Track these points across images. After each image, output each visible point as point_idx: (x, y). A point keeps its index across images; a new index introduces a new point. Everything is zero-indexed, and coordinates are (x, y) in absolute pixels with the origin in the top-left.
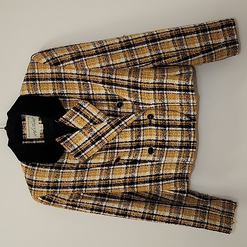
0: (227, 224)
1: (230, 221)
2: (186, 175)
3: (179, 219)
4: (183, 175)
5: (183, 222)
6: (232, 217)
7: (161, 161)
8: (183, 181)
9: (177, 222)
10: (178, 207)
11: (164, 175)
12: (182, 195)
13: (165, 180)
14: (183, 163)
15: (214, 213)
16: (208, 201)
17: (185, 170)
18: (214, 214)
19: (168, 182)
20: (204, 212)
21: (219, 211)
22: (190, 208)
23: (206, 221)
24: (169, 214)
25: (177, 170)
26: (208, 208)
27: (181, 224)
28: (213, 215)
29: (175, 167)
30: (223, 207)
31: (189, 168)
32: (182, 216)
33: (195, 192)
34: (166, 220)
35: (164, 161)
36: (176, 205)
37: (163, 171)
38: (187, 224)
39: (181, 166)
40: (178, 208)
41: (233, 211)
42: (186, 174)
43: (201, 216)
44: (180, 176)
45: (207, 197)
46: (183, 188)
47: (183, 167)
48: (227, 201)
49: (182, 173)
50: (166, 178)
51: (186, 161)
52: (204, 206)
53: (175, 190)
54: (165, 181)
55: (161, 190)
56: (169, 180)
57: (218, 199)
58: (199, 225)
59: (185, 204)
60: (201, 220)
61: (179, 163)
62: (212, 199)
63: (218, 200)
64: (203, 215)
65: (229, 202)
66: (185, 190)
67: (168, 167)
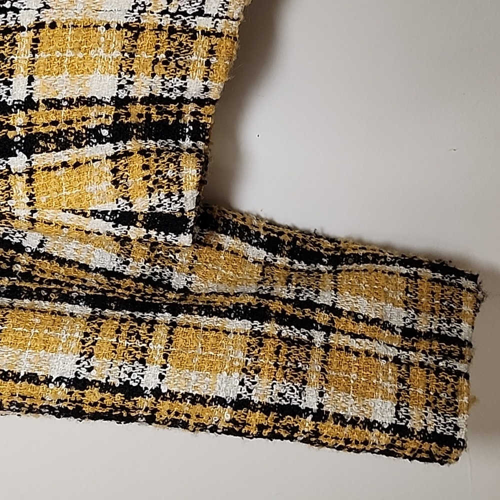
0: (435, 411)
1: (454, 395)
2: (193, 114)
3: (139, 391)
4: (170, 113)
5: (169, 412)
6: (461, 367)
7: (17, 11)
8: (174, 150)
9: (128, 410)
10: (138, 315)
11: (42, 108)
12: (167, 243)
13: (53, 146)
14: (172, 30)
15: (357, 346)
16: (322, 267)
17: (184, 78)
18: (357, 354)
19: (66, 159)
20: (300, 342)
21: (387, 333)
22: (214, 322)
23: (310, 401)
24: (78, 363)
25: (132, 73)
26: (323, 318)
27: (158, 423)
28: (354, 358)
29: (117, 54)
30: (405, 302)
31: (208, 63)
32: (161, 377)
33: (244, 219)
34: (59, 401)
35: (39, 10)
36: (130, 304)
37: (31, 79)
38: (191, 422)
39: (157, 47)
40: (140, 321)
41: (465, 326)
42: (187, 102)
43: (284, 368)
44: (149, 116)
45: (315, 245)
46: (169, 195)
47: (168, 54)
48: (427, 267)
49: (166, 95)
50: (54, 129)
51: (194, 15)
52: (297, 303)
53: (114, 213)
54: (46, 150)
55: (23, 212)
56: (79, 146)
57: (376, 259)
58: (267, 427)
59: (185, 291)
60: (280, 395)
61: (143, 29)
62: (343, 255)
63: (374, 261)
64: (296, 363)
65: (439, 276)
66: (182, 210)
67: (69, 54)
